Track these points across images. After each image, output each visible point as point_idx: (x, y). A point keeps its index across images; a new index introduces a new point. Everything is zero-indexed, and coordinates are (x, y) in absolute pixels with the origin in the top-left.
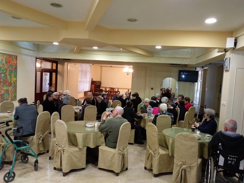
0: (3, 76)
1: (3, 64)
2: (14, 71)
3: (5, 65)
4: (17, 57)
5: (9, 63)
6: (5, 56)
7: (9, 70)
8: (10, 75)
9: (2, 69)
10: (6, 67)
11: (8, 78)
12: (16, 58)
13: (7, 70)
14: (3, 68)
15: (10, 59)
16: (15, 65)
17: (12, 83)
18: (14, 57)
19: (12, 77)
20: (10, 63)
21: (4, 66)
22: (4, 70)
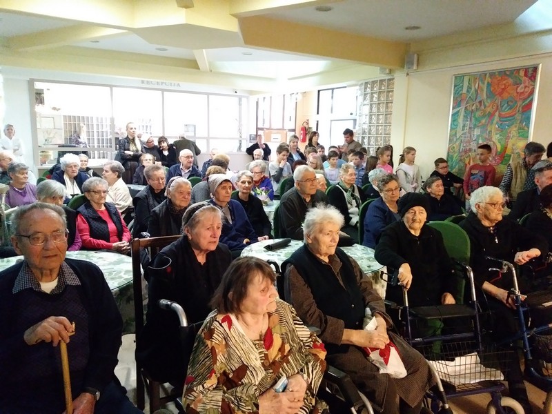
0: (478, 136)
1: (480, 102)
2: (518, 116)
3: (487, 104)
4: (535, 69)
5: (500, 94)
6: (488, 79)
7: (500, 116)
8: (501, 129)
9: (474, 116)
10: (489, 110)
11: (494, 139)
12: (531, 73)
13: (491, 115)
14: (478, 114)
15: (504, 82)
16: (525, 99)
17: (510, 156)
18: (522, 73)
19: (508, 138)
20: (505, 95)
21: (483, 107)
22: (484, 116)
